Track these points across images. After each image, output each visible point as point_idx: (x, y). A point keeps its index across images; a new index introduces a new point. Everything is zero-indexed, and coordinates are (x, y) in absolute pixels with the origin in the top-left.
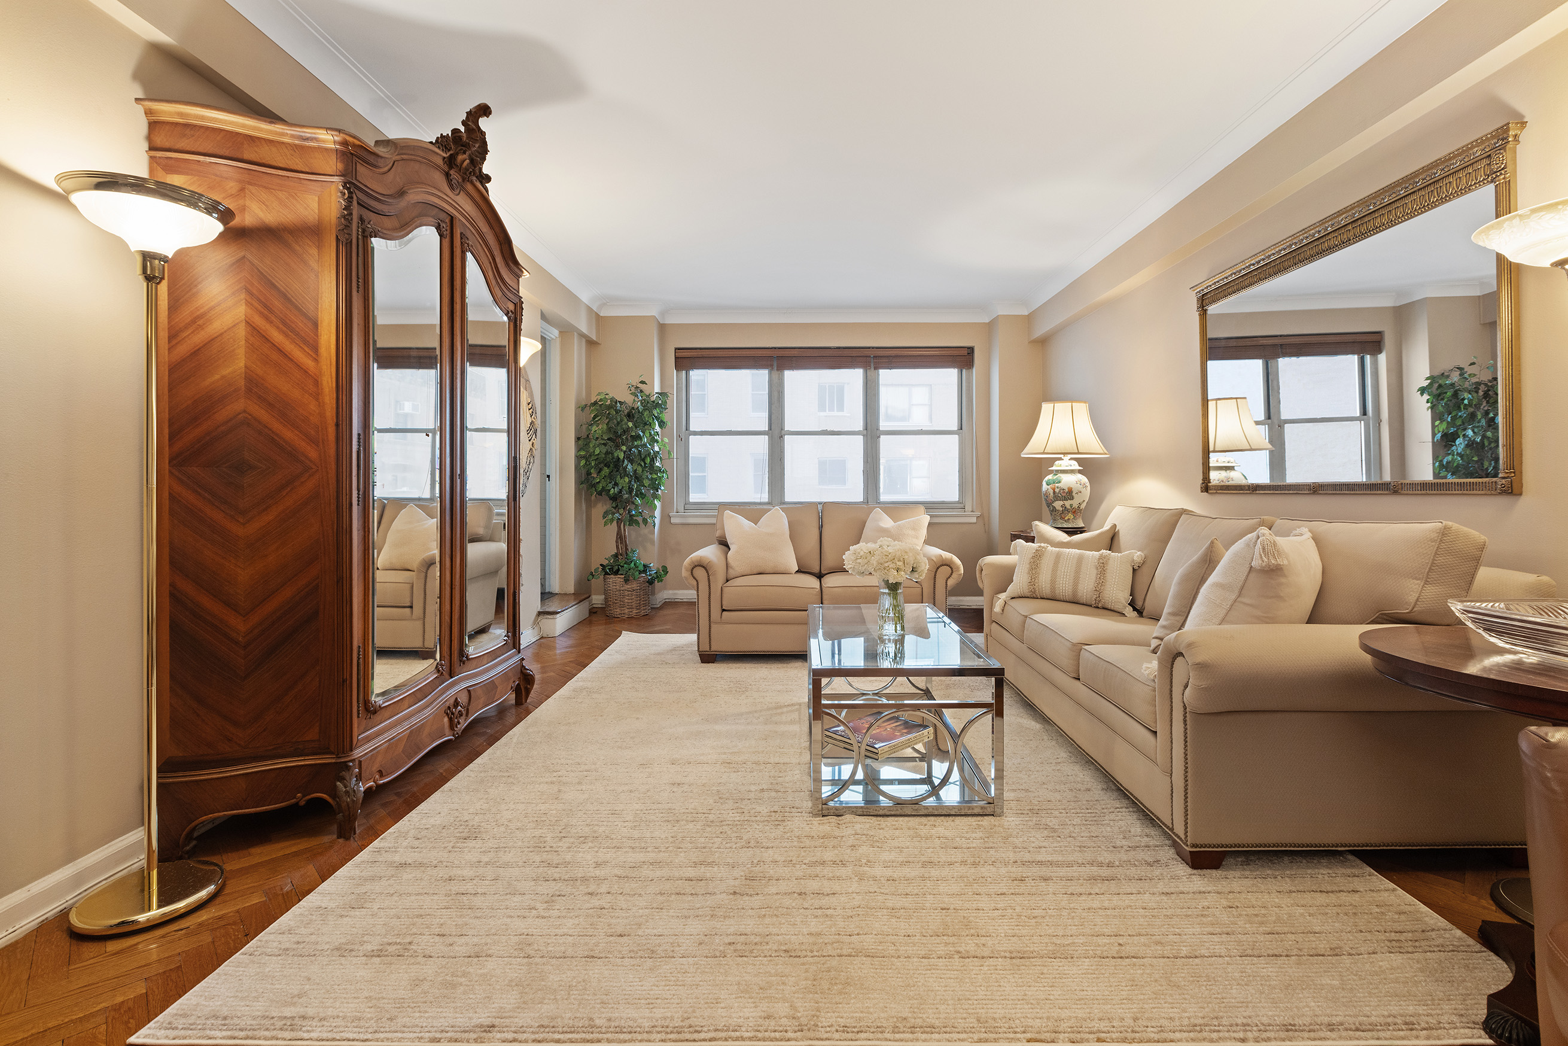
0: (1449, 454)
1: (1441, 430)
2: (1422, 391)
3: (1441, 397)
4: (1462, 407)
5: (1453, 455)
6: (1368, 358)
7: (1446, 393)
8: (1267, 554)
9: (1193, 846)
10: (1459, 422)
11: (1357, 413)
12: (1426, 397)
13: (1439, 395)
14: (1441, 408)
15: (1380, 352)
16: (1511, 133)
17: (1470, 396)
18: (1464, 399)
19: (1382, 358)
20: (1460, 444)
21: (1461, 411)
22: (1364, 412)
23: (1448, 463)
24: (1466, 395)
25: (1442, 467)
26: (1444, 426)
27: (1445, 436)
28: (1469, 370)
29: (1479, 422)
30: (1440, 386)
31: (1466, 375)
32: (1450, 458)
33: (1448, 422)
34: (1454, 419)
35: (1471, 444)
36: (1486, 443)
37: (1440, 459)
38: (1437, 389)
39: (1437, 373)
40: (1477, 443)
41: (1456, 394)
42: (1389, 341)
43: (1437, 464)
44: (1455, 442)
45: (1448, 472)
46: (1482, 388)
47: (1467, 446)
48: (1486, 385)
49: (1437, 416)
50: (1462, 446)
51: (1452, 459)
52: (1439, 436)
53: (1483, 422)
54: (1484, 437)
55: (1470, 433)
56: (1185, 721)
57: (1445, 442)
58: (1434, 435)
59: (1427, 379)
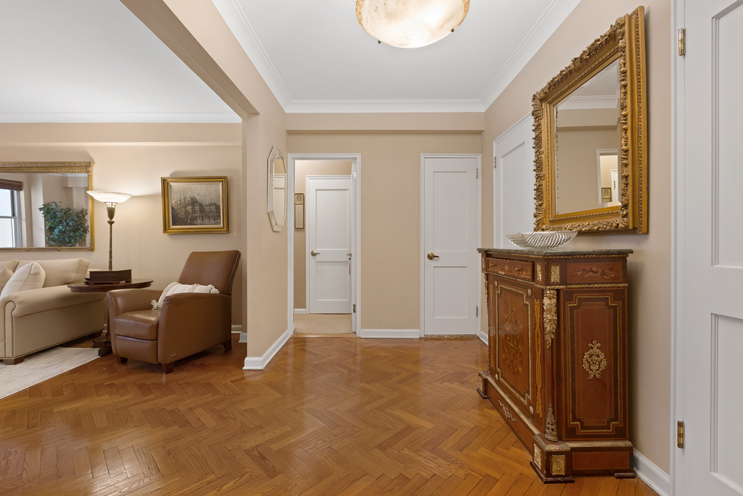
0: (52, 235)
1: (49, 225)
2: (41, 209)
3: (48, 213)
4: (57, 218)
5: (54, 235)
6: (15, 192)
7: (51, 212)
8: (36, 269)
9: (16, 357)
10: (55, 223)
11: (10, 214)
12: (42, 212)
13: (48, 212)
14: (48, 217)
15: (21, 190)
16: (92, 164)
17: (60, 214)
18: (58, 215)
19: (22, 193)
20: (56, 231)
21: (57, 219)
22: (14, 214)
23: (52, 238)
24: (59, 213)
25: (49, 239)
26: (50, 224)
27: (50, 227)
28: (59, 204)
29: (63, 223)
30: (48, 209)
31: (58, 206)
32: (53, 236)
33: (51, 223)
34: (54, 221)
35: (60, 231)
36: (66, 231)
37: (48, 236)
38: (47, 210)
39: (46, 204)
40: (63, 231)
41: (54, 213)
42: (25, 186)
43: (47, 238)
44: (54, 230)
45: (52, 241)
46: (64, 211)
47: (59, 232)
48: (65, 210)
49: (46, 220)
50: (57, 232)
51: (54, 237)
52: (47, 227)
53: (65, 224)
54: (66, 229)
55: (60, 227)
56: (12, 321)
57: (50, 230)
58: (45, 227)
59: (43, 205)
